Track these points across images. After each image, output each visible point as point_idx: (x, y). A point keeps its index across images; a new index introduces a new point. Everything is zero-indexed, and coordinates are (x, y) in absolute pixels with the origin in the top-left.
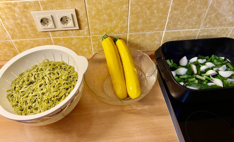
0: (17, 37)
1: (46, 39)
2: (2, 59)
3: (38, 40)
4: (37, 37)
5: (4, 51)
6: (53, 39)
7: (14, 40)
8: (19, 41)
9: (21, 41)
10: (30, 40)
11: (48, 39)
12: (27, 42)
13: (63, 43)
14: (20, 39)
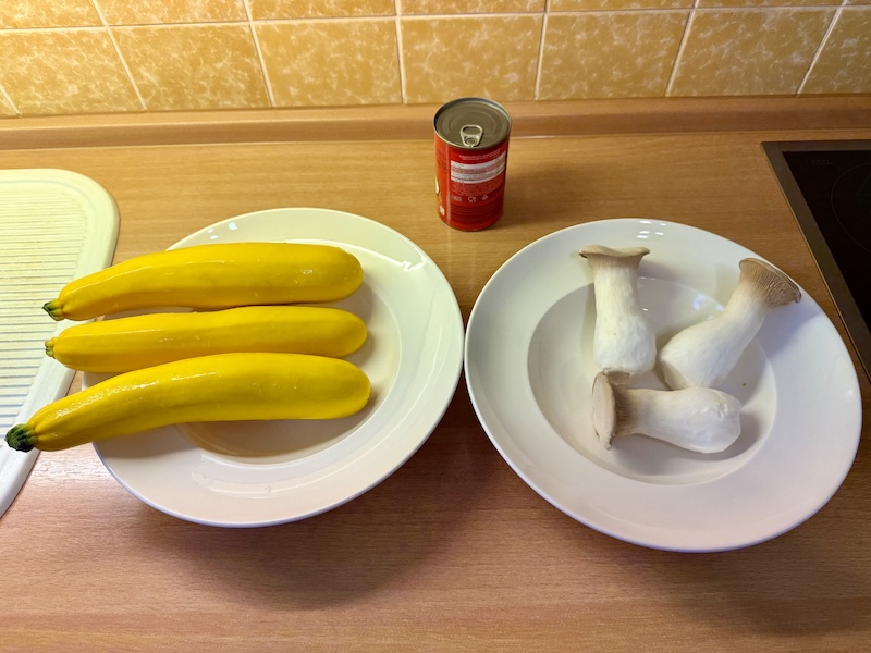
0: (272, 8)
1: (378, 23)
2: (204, 104)
3: (349, 25)
4: (347, 13)
5: (216, 70)
6: (403, 23)
7: (261, 23)
8: (278, 26)
9: (283, 27)
10: (318, 26)
11: (383, 23)
12: (306, 32)
13: (437, 41)
14: (285, 19)
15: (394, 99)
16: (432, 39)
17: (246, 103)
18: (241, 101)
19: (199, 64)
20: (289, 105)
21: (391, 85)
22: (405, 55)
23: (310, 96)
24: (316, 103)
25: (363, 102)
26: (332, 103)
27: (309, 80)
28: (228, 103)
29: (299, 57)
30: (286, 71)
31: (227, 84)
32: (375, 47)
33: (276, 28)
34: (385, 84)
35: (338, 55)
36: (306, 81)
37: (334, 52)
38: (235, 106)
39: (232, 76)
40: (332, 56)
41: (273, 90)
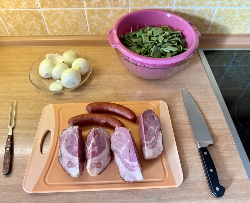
0: (47, 5)
1: (79, 10)
2: (28, 34)
3: (70, 10)
4: (69, 7)
5: (31, 24)
6: (86, 10)
7: (44, 9)
8: (49, 10)
9: (50, 11)
10: (61, 10)
11: (81, 10)
12: (57, 12)
13: (97, 16)
14: (51, 8)
15: (86, 34)
16: (96, 15)
17: (41, 34)
18: (39, 33)
19: (26, 22)
20: (54, 35)
21: (85, 29)
22: (88, 20)
23: (60, 32)
24: (62, 34)
25: (77, 34)
26: (67, 34)
27: (59, 27)
28: (35, 34)
29: (56, 20)
30: (52, 24)
31: (35, 28)
32: (79, 17)
33: (48, 11)
34: (83, 29)
35: (68, 20)
36: (59, 28)
37: (67, 18)
38: (37, 35)
39: (36, 26)
40: (66, 20)
41: (49, 30)
